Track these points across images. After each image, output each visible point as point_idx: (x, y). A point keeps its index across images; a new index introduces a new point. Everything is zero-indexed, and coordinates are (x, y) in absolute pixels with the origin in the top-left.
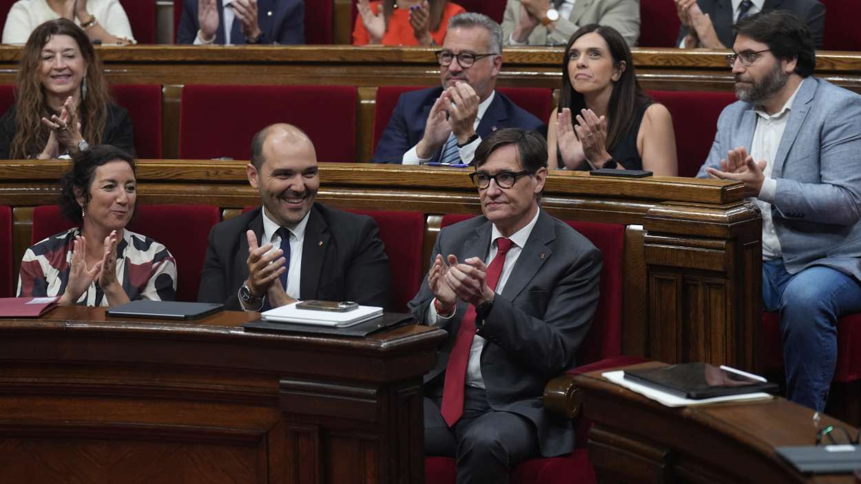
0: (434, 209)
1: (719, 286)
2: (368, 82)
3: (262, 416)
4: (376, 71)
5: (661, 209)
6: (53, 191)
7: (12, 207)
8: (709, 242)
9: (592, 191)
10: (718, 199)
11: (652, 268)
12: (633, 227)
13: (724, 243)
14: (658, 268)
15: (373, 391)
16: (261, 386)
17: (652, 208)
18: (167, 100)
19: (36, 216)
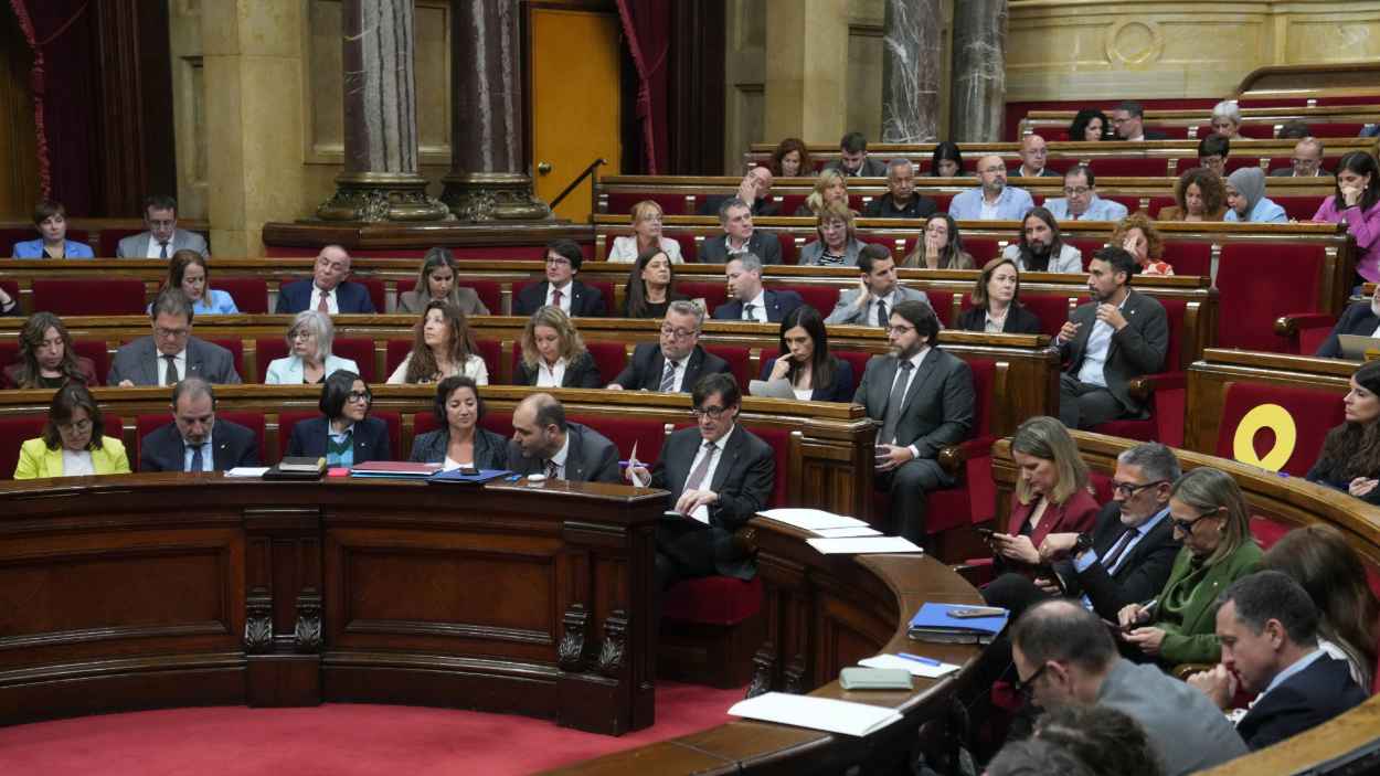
0: (669, 419)
1: (848, 471)
2: (632, 341)
3: (554, 544)
4: (638, 335)
5: (812, 421)
6: (430, 404)
7: (401, 413)
8: (840, 443)
9: (770, 410)
10: (848, 415)
11: (807, 459)
12: (795, 433)
13: (850, 443)
14: (810, 459)
15: (622, 529)
16: (554, 525)
17: (806, 420)
18: (503, 350)
19: (416, 421)
